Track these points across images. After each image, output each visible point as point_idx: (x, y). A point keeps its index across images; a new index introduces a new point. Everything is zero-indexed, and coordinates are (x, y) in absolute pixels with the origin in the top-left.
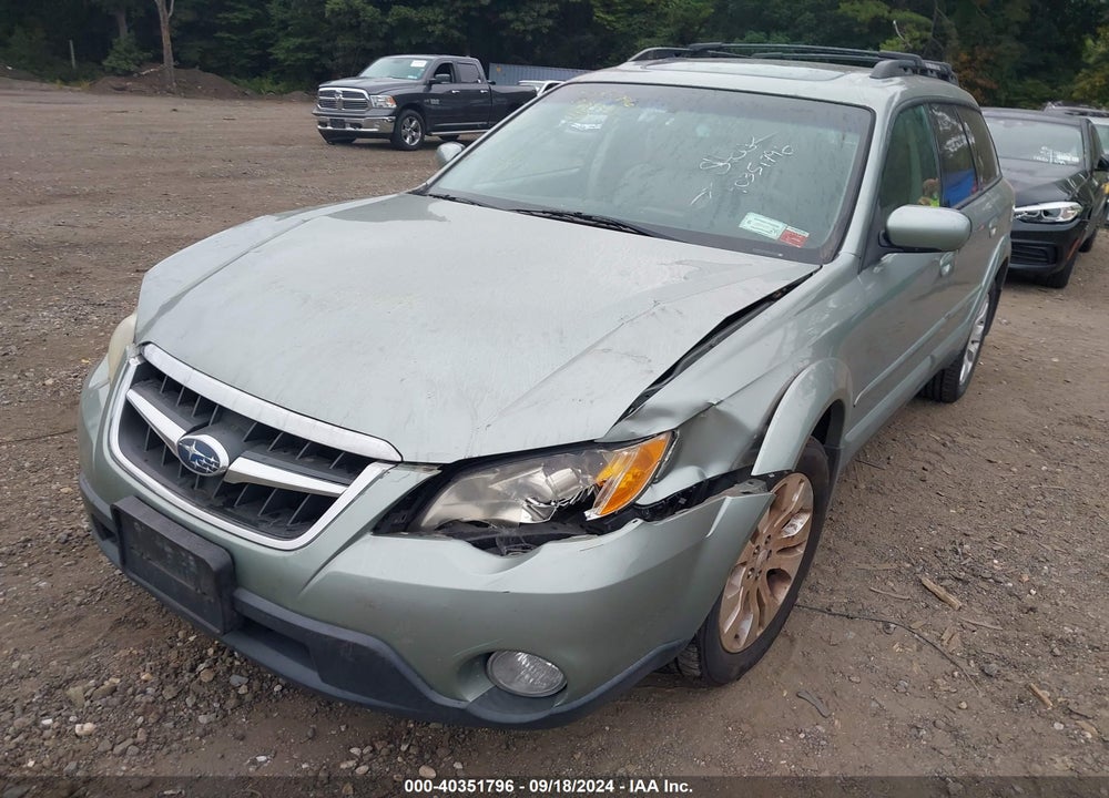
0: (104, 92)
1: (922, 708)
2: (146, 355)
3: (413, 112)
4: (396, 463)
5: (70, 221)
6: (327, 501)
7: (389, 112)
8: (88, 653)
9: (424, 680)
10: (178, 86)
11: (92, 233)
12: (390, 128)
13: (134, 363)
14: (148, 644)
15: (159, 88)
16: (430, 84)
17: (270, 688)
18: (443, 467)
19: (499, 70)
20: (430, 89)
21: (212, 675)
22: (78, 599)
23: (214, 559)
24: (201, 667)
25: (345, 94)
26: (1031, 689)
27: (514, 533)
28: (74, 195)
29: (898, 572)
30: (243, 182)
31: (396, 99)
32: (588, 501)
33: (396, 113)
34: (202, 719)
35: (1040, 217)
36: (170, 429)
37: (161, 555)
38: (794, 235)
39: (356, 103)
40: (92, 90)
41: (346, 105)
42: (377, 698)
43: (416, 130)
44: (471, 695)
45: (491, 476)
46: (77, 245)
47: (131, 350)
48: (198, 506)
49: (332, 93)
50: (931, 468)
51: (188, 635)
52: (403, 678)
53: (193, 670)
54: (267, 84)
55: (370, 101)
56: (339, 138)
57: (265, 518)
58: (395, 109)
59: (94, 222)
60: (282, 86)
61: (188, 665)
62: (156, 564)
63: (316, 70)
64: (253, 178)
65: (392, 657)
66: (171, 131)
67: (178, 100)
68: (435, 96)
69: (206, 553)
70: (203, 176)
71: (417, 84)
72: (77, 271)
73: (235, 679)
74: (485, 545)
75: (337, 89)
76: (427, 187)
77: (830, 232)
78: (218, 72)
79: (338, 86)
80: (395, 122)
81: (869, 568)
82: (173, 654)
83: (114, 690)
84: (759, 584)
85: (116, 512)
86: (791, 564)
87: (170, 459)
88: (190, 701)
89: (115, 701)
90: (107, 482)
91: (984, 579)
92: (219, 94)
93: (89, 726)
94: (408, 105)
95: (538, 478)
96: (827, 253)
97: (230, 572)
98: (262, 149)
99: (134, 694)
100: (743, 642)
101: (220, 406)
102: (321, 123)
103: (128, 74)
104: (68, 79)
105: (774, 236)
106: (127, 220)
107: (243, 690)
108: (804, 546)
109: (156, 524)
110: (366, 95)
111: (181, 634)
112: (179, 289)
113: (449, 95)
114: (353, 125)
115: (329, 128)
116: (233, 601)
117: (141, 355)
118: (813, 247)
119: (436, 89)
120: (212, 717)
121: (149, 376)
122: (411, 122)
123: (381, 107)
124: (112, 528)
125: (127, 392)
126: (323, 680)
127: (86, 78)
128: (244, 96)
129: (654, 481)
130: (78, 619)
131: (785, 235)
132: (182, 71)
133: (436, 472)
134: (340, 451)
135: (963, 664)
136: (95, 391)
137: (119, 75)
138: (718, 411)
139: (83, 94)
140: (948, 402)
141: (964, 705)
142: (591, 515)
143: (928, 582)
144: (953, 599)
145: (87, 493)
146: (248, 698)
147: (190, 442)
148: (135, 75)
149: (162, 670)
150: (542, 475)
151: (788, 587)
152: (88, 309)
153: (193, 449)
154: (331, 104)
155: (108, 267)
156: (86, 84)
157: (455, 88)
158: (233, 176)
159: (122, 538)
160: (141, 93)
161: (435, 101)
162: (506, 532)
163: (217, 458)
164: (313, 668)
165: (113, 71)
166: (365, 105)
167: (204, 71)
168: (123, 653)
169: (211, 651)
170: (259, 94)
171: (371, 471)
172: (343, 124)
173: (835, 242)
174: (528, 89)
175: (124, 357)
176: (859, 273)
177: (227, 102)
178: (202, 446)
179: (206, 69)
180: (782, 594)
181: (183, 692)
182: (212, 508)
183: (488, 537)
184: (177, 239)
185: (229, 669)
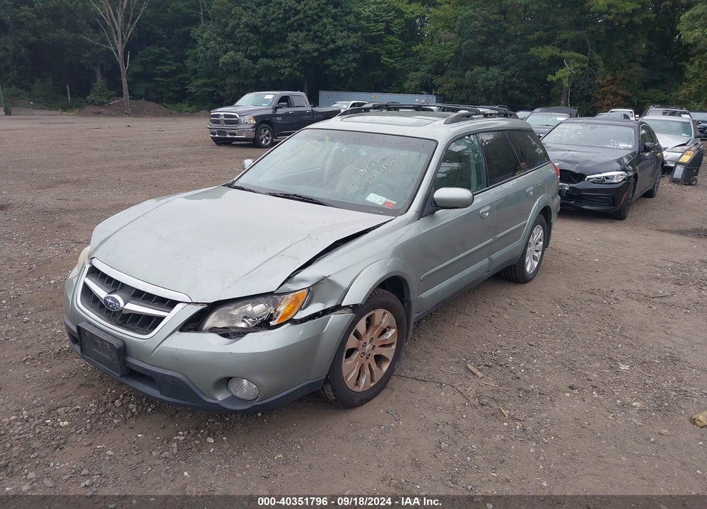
0: (87, 115)
1: (444, 417)
2: (93, 263)
3: (266, 125)
4: (189, 303)
5: (66, 197)
6: (161, 319)
7: (251, 126)
8: (67, 397)
9: (200, 391)
10: (132, 110)
11: (77, 203)
12: (252, 135)
13: (88, 266)
14: (93, 394)
15: (121, 112)
16: (276, 109)
17: (147, 410)
18: (208, 304)
19: (325, 94)
20: (276, 111)
21: (121, 404)
22: (63, 377)
23: (117, 344)
24: (117, 401)
25: (225, 116)
26: (500, 410)
27: (238, 330)
28: (68, 182)
29: (458, 363)
30: (163, 170)
31: (256, 118)
32: (271, 317)
33: (256, 127)
34: (115, 421)
35: (603, 180)
36: (101, 292)
37: (96, 345)
38: (390, 203)
39: (232, 121)
40: (80, 114)
41: (227, 122)
42: (183, 400)
43: (268, 136)
44: (220, 397)
45: (231, 308)
46: (69, 211)
47: (87, 261)
48: (112, 324)
49: (218, 116)
50: (497, 315)
51: (112, 390)
52: (192, 390)
53: (113, 402)
54: (185, 107)
55: (240, 120)
56: (223, 141)
57: (139, 327)
58: (256, 124)
59: (78, 197)
60: (193, 108)
61: (110, 401)
62: (95, 350)
63: (214, 98)
64: (170, 168)
65: (187, 381)
66: (126, 139)
67: (132, 118)
68: (279, 115)
69: (113, 342)
70: (141, 168)
71: (268, 109)
72: (68, 225)
73: (131, 406)
74: (225, 335)
75: (221, 113)
76: (234, 182)
77: (405, 201)
78: (157, 101)
79: (222, 111)
80: (256, 131)
81: (443, 360)
82: (105, 397)
83: (77, 410)
84: (369, 361)
85: (79, 328)
86: (389, 353)
87: (102, 306)
88: (110, 414)
89: (78, 413)
90: (76, 317)
91: (501, 365)
92: (156, 114)
93: (66, 423)
94: (263, 122)
95: (249, 308)
96: (403, 210)
97: (124, 350)
98: (177, 150)
99: (86, 411)
100: (361, 388)
101: (122, 283)
102: (212, 133)
103: (101, 104)
104: (66, 108)
105: (380, 204)
106: (96, 195)
107: (134, 410)
108: (395, 344)
109: (95, 332)
110: (238, 116)
111: (109, 390)
112: (109, 234)
113: (287, 114)
114: (230, 134)
115: (217, 136)
116: (125, 362)
117: (91, 263)
118: (397, 208)
119: (280, 111)
120: (120, 420)
121: (94, 272)
122: (265, 131)
123: (247, 123)
124: (77, 337)
125: (84, 278)
126: (161, 394)
127: (77, 107)
128: (171, 115)
129: (301, 309)
130: (63, 384)
131: (386, 203)
132: (134, 102)
133: (205, 306)
134: (168, 299)
135: (472, 401)
136: (72, 280)
137: (96, 105)
138: (329, 280)
139: (75, 116)
140: (522, 283)
141: (465, 416)
142: (272, 323)
143: (470, 367)
144: (479, 374)
145: (67, 323)
146: (136, 413)
147: (108, 298)
148: (106, 104)
149: (99, 403)
150: (251, 307)
151: (388, 364)
152: (73, 245)
153: (109, 301)
154: (217, 122)
155: (85, 222)
156: (77, 111)
157: (290, 110)
158: (159, 167)
159: (81, 342)
160: (110, 115)
161: (279, 119)
162: (234, 330)
163: (119, 303)
164: (157, 389)
165: (93, 103)
166: (236, 122)
167: (147, 100)
168: (83, 397)
169: (122, 396)
170: (181, 113)
171: (179, 307)
172: (225, 134)
173: (408, 206)
174: (336, 109)
175: (84, 264)
176: (418, 219)
177: (161, 119)
178: (113, 299)
179: (148, 99)
180: (385, 367)
181: (107, 411)
182: (117, 325)
183: (226, 333)
184: (123, 206)
185: (128, 402)
